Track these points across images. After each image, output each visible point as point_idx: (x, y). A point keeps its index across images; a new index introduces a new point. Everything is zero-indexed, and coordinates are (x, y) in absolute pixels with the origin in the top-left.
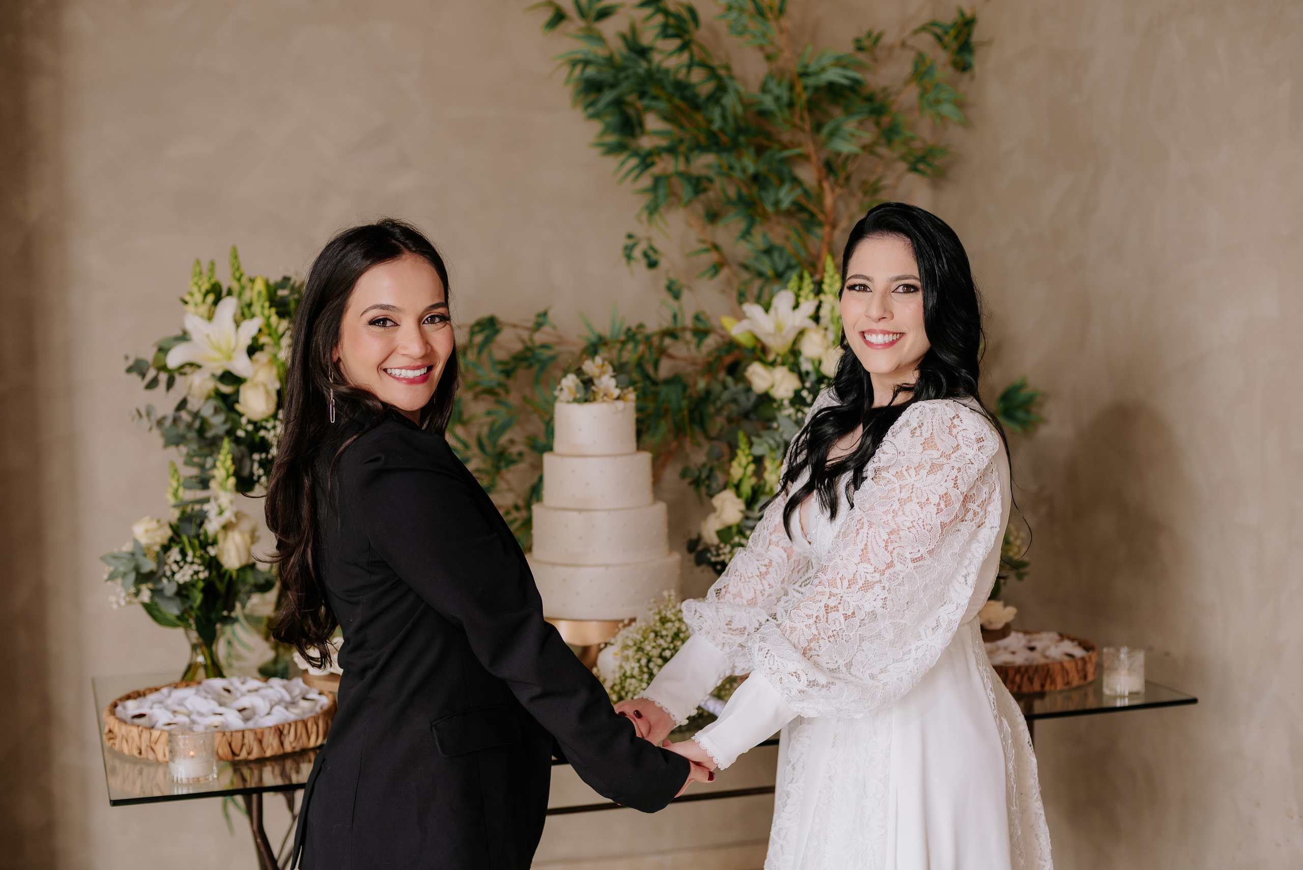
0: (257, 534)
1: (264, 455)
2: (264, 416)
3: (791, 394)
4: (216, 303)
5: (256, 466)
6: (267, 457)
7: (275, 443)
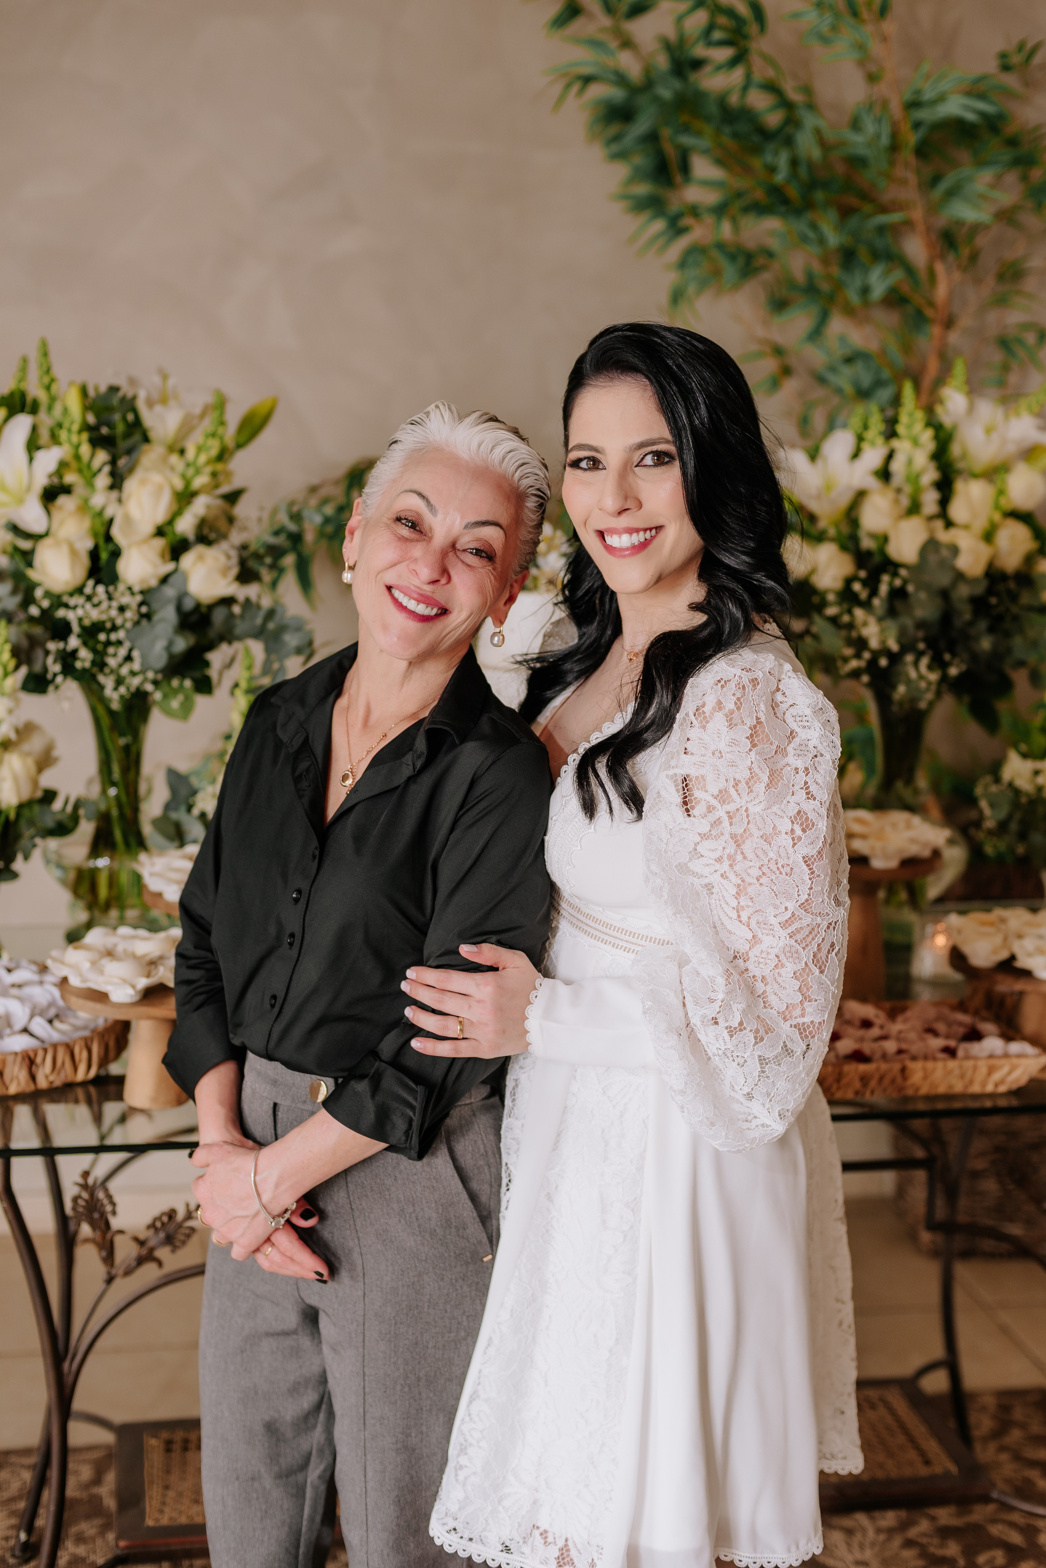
0: (56, 753)
1: (61, 645)
2: (70, 587)
3: (838, 585)
4: (6, 420)
5: (50, 660)
6: (64, 650)
7: (76, 628)
